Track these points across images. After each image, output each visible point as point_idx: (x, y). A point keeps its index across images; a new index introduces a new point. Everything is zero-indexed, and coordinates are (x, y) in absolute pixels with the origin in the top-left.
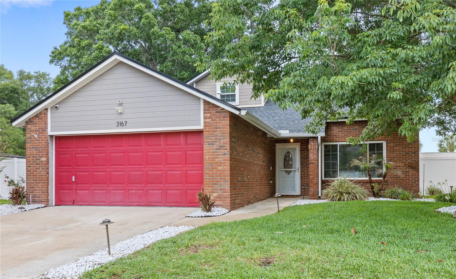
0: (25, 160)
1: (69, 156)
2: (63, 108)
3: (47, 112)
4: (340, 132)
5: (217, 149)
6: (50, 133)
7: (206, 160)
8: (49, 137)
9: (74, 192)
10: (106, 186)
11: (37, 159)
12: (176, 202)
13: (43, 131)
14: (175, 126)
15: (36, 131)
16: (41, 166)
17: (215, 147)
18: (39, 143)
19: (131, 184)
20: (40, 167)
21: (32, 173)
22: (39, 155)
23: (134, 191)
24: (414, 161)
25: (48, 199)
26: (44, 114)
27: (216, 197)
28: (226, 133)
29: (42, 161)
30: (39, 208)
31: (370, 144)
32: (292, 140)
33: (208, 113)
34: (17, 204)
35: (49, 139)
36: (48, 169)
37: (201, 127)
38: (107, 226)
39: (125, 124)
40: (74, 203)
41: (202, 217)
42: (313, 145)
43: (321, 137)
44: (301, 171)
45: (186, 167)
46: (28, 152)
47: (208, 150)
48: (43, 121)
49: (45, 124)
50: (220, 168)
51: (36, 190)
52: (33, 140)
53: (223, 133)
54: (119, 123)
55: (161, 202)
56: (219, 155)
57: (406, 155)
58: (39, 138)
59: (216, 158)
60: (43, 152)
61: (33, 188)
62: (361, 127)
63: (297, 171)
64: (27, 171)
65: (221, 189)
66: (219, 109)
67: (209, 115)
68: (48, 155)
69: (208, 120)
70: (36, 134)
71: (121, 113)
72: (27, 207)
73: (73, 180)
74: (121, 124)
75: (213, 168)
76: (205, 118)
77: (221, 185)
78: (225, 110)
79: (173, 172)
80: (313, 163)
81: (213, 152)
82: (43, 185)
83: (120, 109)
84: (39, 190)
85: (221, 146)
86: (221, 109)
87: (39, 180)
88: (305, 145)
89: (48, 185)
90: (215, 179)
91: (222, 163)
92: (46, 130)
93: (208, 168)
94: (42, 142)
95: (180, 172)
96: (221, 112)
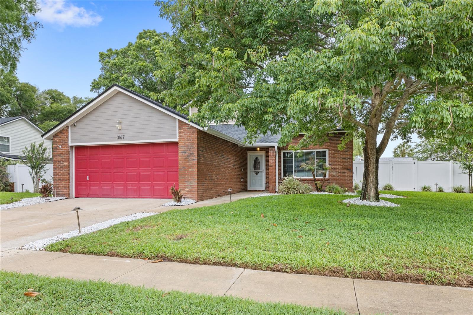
1: (85, 161)
2: (80, 126)
3: (68, 128)
4: (295, 142)
5: (188, 156)
6: (70, 144)
7: (180, 164)
8: (69, 147)
9: (88, 188)
10: (110, 184)
11: (61, 164)
12: (160, 195)
13: (65, 142)
15: (60, 143)
17: (186, 154)
18: (62, 151)
19: (128, 182)
20: (63, 169)
21: (58, 174)
22: (63, 160)
23: (131, 187)
24: (349, 164)
25: (69, 193)
27: (188, 192)
28: (194, 144)
29: (65, 165)
30: (62, 199)
31: (317, 152)
32: (258, 149)
33: (182, 129)
34: (45, 196)
35: (70, 149)
36: (69, 171)
37: (177, 140)
38: (77, 211)
39: (123, 138)
40: (88, 196)
41: (172, 206)
42: (272, 152)
43: (278, 147)
44: (266, 172)
45: (167, 169)
46: (55, 158)
47: (182, 156)
48: (65, 135)
49: (66, 137)
51: (61, 186)
52: (58, 150)
53: (192, 144)
55: (150, 195)
56: (189, 160)
57: (343, 160)
58: (62, 148)
59: (187, 162)
60: (65, 158)
61: (58, 184)
63: (263, 172)
64: (54, 172)
65: (191, 186)
66: (189, 126)
67: (182, 130)
68: (69, 160)
69: (181, 134)
70: (60, 145)
71: (120, 130)
72: (52, 199)
73: (88, 179)
74: (120, 138)
75: (185, 170)
76: (179, 133)
77: (191, 182)
78: (194, 127)
79: (158, 173)
80: (272, 166)
81: (185, 158)
82: (65, 183)
83: (119, 126)
84: (63, 186)
85: (191, 154)
86: (190, 126)
87: (62, 179)
89: (69, 183)
90: (186, 178)
91: (192, 166)
92: (68, 142)
93: (182, 170)
94: (64, 151)
95: (163, 173)
96: (191, 129)
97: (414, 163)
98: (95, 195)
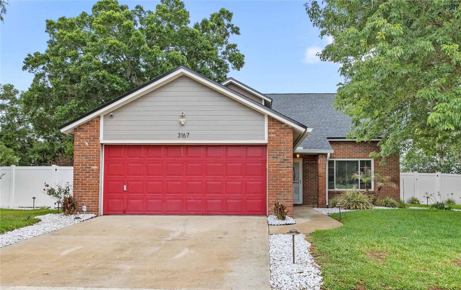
0: (72, 168)
1: (121, 164)
2: (118, 117)
3: (99, 119)
4: (337, 150)
5: (281, 162)
6: (102, 141)
7: (270, 172)
8: (100, 145)
9: (125, 201)
10: (162, 196)
11: (87, 168)
12: (236, 211)
13: (95, 138)
14: (239, 140)
15: (86, 138)
16: (92, 175)
17: (279, 160)
18: (90, 151)
19: (189, 193)
20: (90, 175)
21: (81, 182)
22: (90, 163)
23: (192, 201)
24: (395, 176)
25: (98, 209)
26: (96, 122)
28: (290, 148)
29: (93, 170)
30: (93, 218)
31: (361, 161)
32: (298, 156)
33: (273, 129)
34: (69, 214)
35: (100, 147)
36: (99, 178)
37: (266, 141)
39: (187, 136)
40: (125, 213)
42: (322, 160)
43: (331, 154)
44: (303, 183)
45: (247, 178)
46: (76, 160)
47: (272, 162)
48: (95, 129)
49: (97, 131)
50: (283, 179)
52: (83, 148)
53: (287, 148)
54: (181, 134)
55: (220, 211)
56: (282, 167)
57: (390, 171)
58: (89, 146)
59: (280, 170)
60: (94, 160)
61: (82, 197)
62: (354, 146)
63: (300, 182)
64: (74, 179)
65: (285, 199)
66: (283, 125)
67: (273, 131)
68: (99, 163)
69: (272, 135)
70: (87, 141)
71: (183, 125)
73: (125, 189)
74: (184, 136)
75: (277, 180)
76: (269, 133)
77: (284, 195)
78: (289, 127)
79: (233, 183)
80: (322, 176)
81: (277, 165)
82: (93, 194)
83: (183, 121)
84: (88, 199)
85: (285, 160)
86: (285, 126)
87: (89, 189)
88: (307, 160)
89: (98, 194)
90: (278, 189)
91: (286, 175)
92: (98, 139)
93: (272, 180)
94: (93, 151)
95: (240, 183)
96: (285, 129)
97: (437, 176)
98: (136, 211)
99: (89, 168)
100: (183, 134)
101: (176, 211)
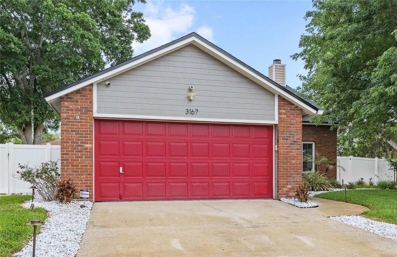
2: (114, 86)
3: (92, 88)
5: (291, 144)
6: (96, 114)
7: (281, 154)
8: (93, 119)
9: (122, 185)
10: (163, 179)
11: (79, 146)
12: (243, 195)
13: (88, 111)
14: (250, 119)
15: (76, 110)
16: (85, 155)
17: (289, 142)
18: (81, 125)
19: (194, 176)
20: (82, 155)
21: (71, 163)
22: (82, 140)
23: (197, 184)
25: (93, 195)
26: (89, 91)
27: (290, 189)
28: (299, 130)
29: (87, 149)
30: (93, 205)
33: (283, 109)
37: (276, 122)
39: (195, 113)
40: (121, 199)
45: (254, 160)
47: (283, 144)
48: (87, 99)
49: (90, 102)
50: (293, 162)
52: (73, 122)
53: (297, 130)
54: (189, 111)
55: (226, 195)
56: (292, 149)
57: (328, 154)
58: (81, 119)
59: (290, 152)
64: (62, 160)
65: (294, 182)
66: (293, 106)
67: (284, 111)
68: (93, 140)
69: (283, 116)
71: (191, 100)
73: (121, 172)
75: (287, 162)
76: (280, 114)
77: (294, 177)
78: (299, 108)
79: (240, 165)
81: (287, 147)
82: (87, 178)
83: (191, 96)
84: (81, 183)
85: (295, 142)
86: (295, 107)
87: (81, 172)
90: (289, 172)
91: (295, 157)
92: (92, 111)
93: (283, 162)
94: (86, 125)
95: (247, 165)
96: (295, 110)
97: (350, 159)
98: (134, 196)
99: (81, 146)
100: (191, 111)
101: (180, 196)
